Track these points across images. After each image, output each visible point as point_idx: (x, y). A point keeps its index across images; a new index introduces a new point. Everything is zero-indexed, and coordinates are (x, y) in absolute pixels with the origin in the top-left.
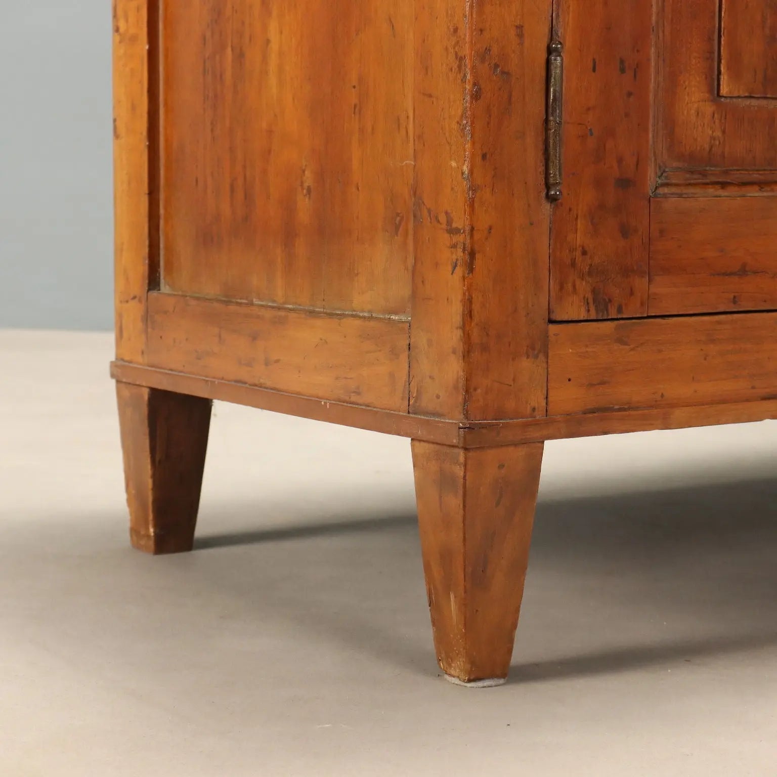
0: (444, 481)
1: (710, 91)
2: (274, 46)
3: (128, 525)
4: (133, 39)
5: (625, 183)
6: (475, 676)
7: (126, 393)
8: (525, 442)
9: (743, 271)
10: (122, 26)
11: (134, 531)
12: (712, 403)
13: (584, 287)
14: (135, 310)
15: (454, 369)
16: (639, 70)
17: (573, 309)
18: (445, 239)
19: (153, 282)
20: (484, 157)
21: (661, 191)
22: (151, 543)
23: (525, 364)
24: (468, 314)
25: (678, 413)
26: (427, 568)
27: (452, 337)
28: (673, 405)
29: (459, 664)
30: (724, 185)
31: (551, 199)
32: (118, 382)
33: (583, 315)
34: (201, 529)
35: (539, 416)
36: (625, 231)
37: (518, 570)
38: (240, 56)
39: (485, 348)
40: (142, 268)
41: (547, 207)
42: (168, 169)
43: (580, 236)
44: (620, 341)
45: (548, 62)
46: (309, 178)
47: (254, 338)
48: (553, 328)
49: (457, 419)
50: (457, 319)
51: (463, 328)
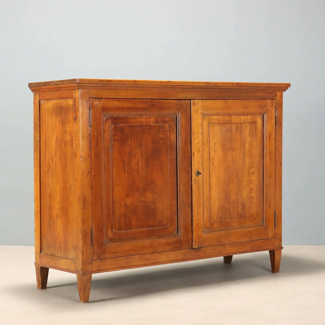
0: (80, 279)
1: (112, 231)
2: (58, 224)
3: (37, 285)
4: (38, 219)
5: (101, 243)
6: (85, 302)
7: (37, 267)
8: (90, 274)
9: (116, 253)
10: (36, 216)
11: (38, 286)
12: (113, 268)
13: (96, 256)
14: (38, 256)
15: (81, 266)
16: (102, 230)
17: (95, 258)
18: (80, 251)
19: (41, 251)
20: (84, 242)
21: (106, 244)
22: (41, 288)
23: (90, 265)
24: (83, 260)
25: (109, 270)
26: (78, 289)
27: (81, 263)
28: (108, 269)
29: (83, 301)
30: (113, 242)
31: (92, 246)
32: (36, 265)
33: (96, 259)
34: (48, 286)
35: (91, 271)
36: (101, 249)
37: (89, 290)
38: (53, 224)
39: (85, 264)
40: (39, 250)
41: (92, 247)
42: (43, 236)
43: (96, 250)
44: (101, 262)
45: (91, 231)
46: (63, 241)
47: (56, 261)
48: (93, 261)
49: (82, 272)
50: (81, 260)
51: (82, 261)
